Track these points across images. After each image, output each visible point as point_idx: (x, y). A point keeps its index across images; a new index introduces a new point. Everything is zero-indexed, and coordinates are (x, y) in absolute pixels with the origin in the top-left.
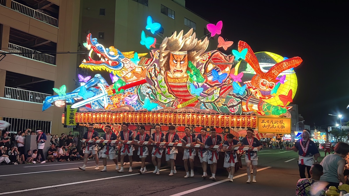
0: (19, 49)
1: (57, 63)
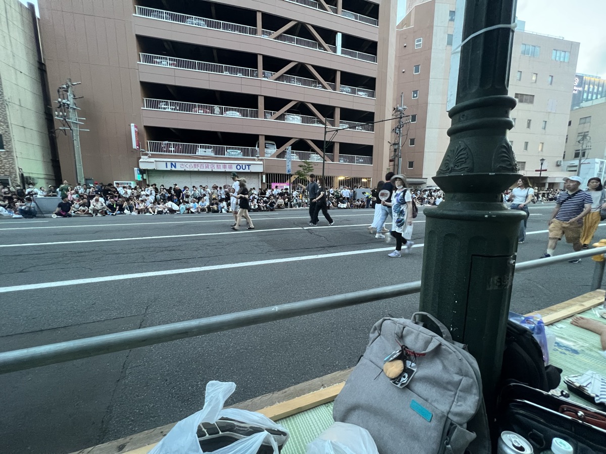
0: (347, 123)
1: (374, 130)
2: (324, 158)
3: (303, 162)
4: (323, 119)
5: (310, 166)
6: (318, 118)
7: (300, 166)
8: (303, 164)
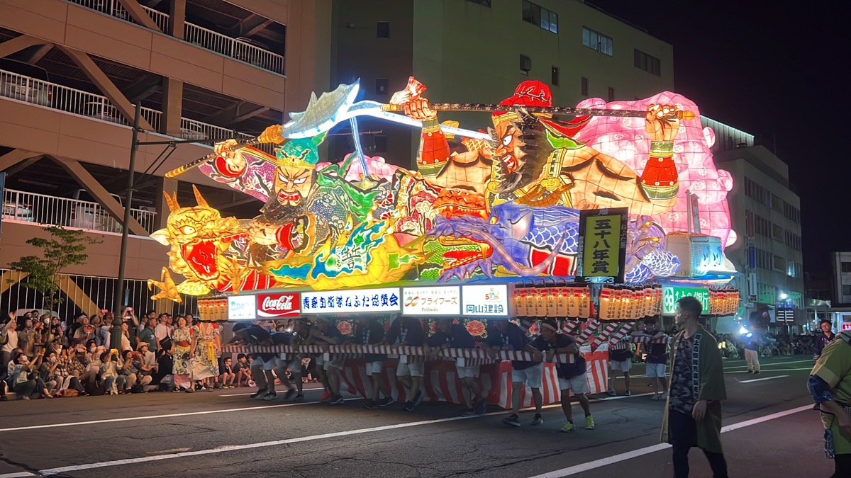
2: (124, 224)
3: (49, 229)
4: (130, 108)
5: (74, 244)
6: (110, 101)
7: (36, 242)
8: (49, 237)
